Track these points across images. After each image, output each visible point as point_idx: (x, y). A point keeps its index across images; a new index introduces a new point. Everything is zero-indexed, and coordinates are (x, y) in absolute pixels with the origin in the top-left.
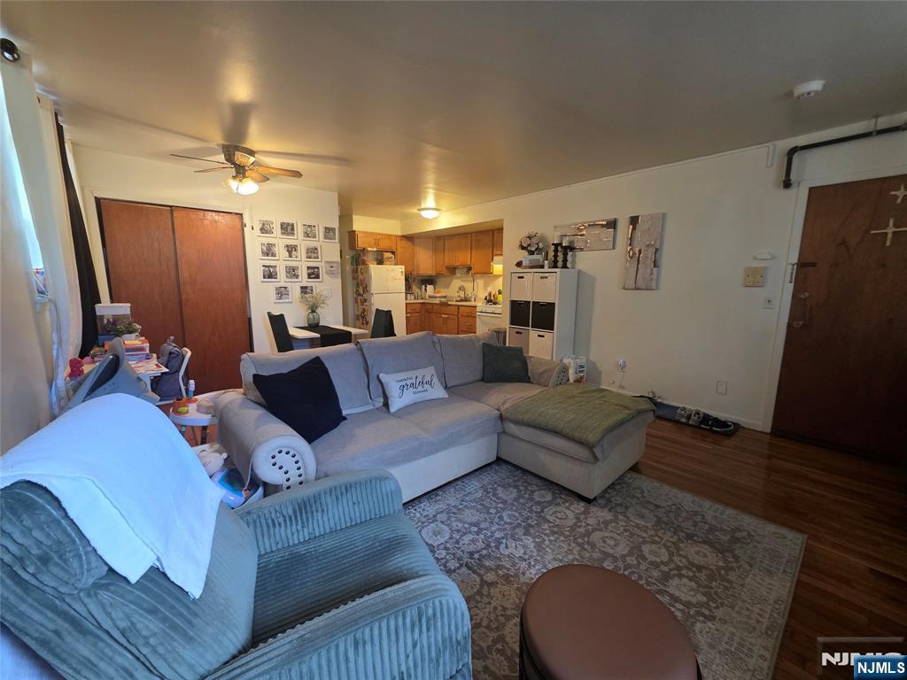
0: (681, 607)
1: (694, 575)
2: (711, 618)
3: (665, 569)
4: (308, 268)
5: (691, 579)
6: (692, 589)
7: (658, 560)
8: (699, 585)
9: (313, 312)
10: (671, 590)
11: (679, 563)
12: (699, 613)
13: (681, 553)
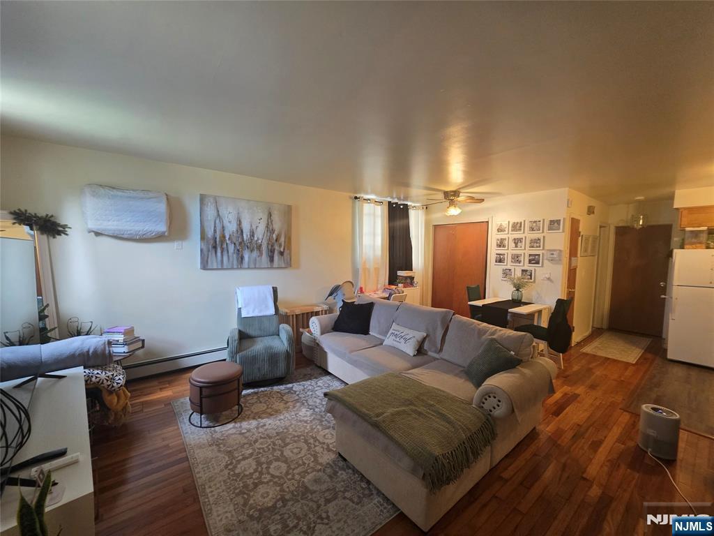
0: (239, 458)
1: (252, 478)
2: (226, 467)
3: (264, 466)
4: (530, 255)
5: (251, 474)
6: (245, 470)
7: (272, 467)
8: (245, 476)
9: (518, 290)
10: (250, 460)
11: (264, 476)
12: (231, 463)
13: (272, 483)
